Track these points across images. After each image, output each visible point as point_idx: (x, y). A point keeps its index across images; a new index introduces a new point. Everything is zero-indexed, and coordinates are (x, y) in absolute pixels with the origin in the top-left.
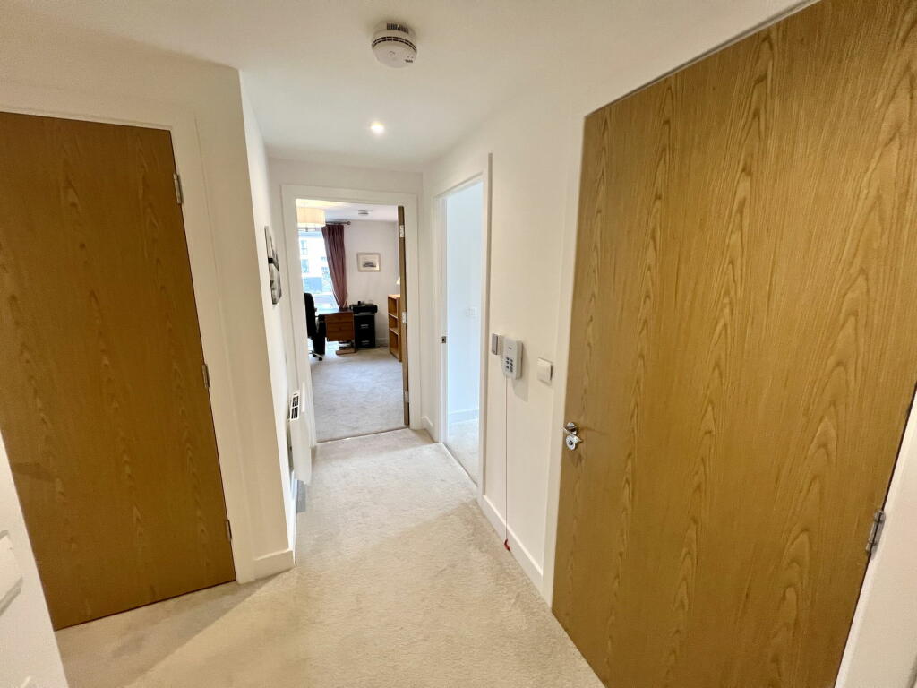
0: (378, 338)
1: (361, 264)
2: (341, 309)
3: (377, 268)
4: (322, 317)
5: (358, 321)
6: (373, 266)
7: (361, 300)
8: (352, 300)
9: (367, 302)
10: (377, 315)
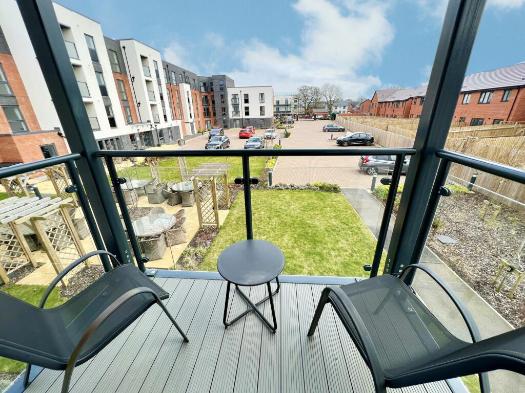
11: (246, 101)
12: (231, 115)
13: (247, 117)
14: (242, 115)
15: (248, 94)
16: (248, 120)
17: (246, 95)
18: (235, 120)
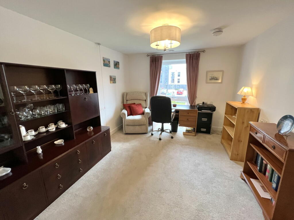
0: (213, 127)
1: (209, 78)
2: (192, 106)
3: (220, 81)
4: (177, 111)
5: (201, 115)
6: (217, 79)
7: (205, 102)
8: (199, 101)
9: (209, 103)
10: (214, 113)
11: (179, 76)
12: (170, 83)
13: (179, 84)
14: (176, 83)
15: (180, 72)
16: (179, 85)
17: (179, 73)
18: (172, 85)
